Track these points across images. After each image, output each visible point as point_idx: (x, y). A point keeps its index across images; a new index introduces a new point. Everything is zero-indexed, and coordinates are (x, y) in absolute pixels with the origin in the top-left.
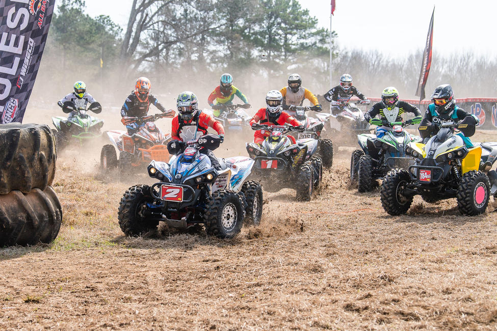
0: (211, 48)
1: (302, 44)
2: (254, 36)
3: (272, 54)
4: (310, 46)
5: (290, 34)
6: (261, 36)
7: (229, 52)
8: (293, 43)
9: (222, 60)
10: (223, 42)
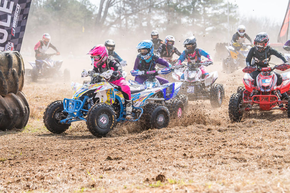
0: (156, 17)
1: (215, 14)
2: (183, 9)
3: (195, 20)
4: (220, 15)
5: (207, 7)
6: (188, 9)
8: (209, 13)
9: (163, 26)
10: (163, 14)
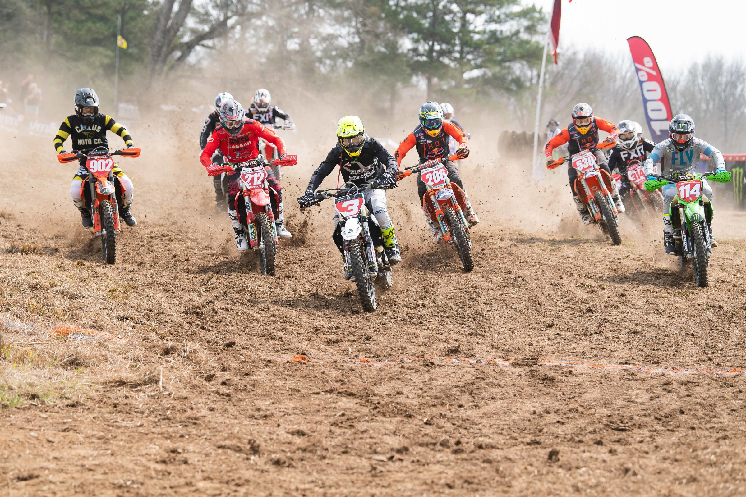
1: (493, 33)
3: (437, 47)
4: (508, 37)
5: (473, 12)
6: (418, 13)
7: (357, 40)
8: (477, 30)
